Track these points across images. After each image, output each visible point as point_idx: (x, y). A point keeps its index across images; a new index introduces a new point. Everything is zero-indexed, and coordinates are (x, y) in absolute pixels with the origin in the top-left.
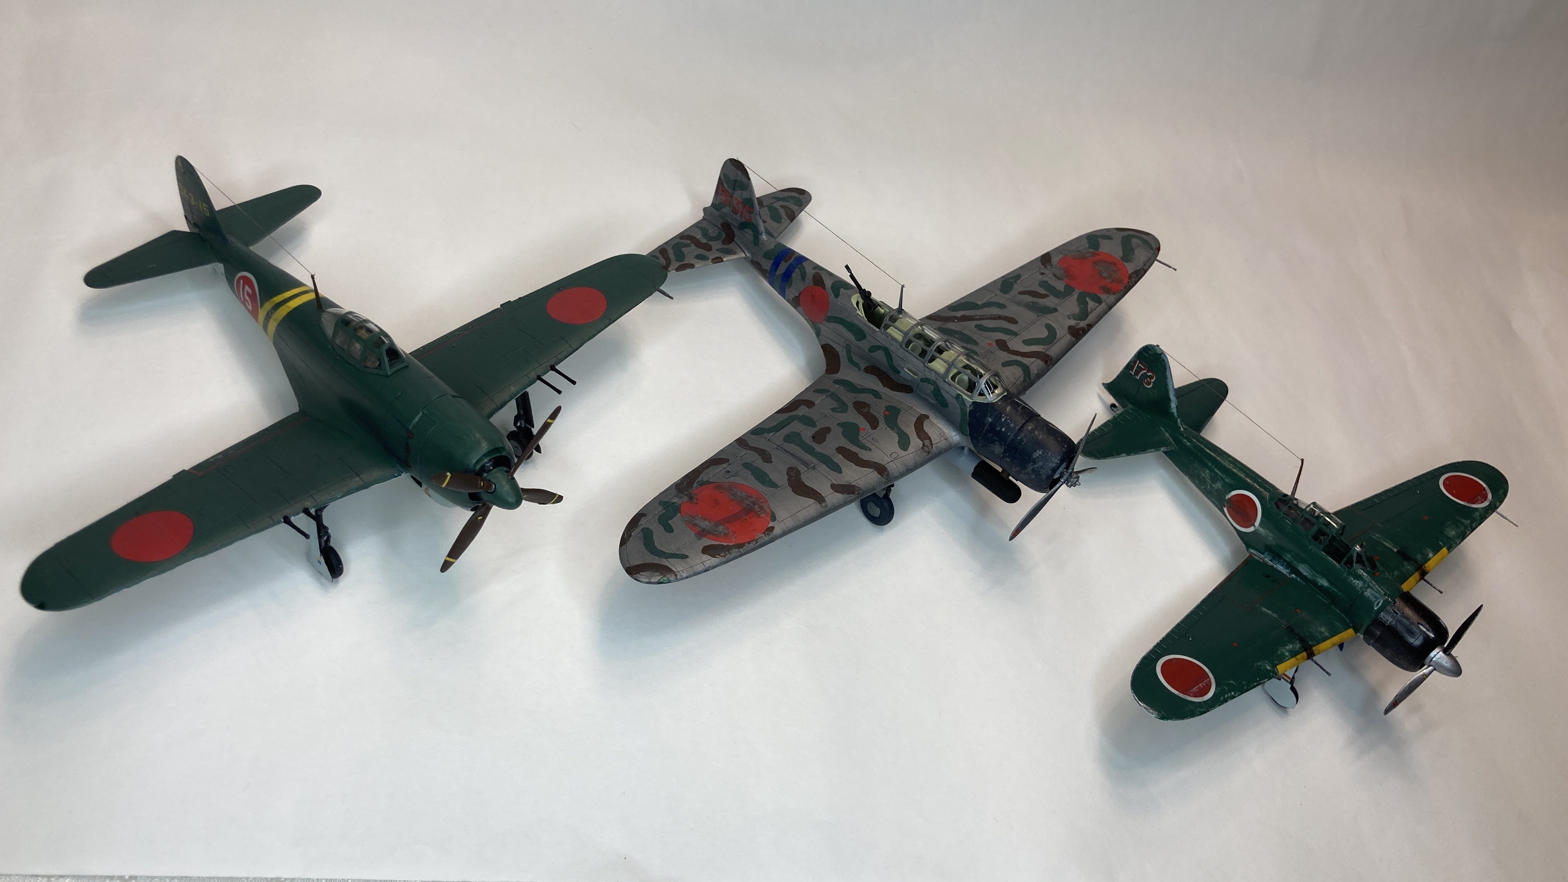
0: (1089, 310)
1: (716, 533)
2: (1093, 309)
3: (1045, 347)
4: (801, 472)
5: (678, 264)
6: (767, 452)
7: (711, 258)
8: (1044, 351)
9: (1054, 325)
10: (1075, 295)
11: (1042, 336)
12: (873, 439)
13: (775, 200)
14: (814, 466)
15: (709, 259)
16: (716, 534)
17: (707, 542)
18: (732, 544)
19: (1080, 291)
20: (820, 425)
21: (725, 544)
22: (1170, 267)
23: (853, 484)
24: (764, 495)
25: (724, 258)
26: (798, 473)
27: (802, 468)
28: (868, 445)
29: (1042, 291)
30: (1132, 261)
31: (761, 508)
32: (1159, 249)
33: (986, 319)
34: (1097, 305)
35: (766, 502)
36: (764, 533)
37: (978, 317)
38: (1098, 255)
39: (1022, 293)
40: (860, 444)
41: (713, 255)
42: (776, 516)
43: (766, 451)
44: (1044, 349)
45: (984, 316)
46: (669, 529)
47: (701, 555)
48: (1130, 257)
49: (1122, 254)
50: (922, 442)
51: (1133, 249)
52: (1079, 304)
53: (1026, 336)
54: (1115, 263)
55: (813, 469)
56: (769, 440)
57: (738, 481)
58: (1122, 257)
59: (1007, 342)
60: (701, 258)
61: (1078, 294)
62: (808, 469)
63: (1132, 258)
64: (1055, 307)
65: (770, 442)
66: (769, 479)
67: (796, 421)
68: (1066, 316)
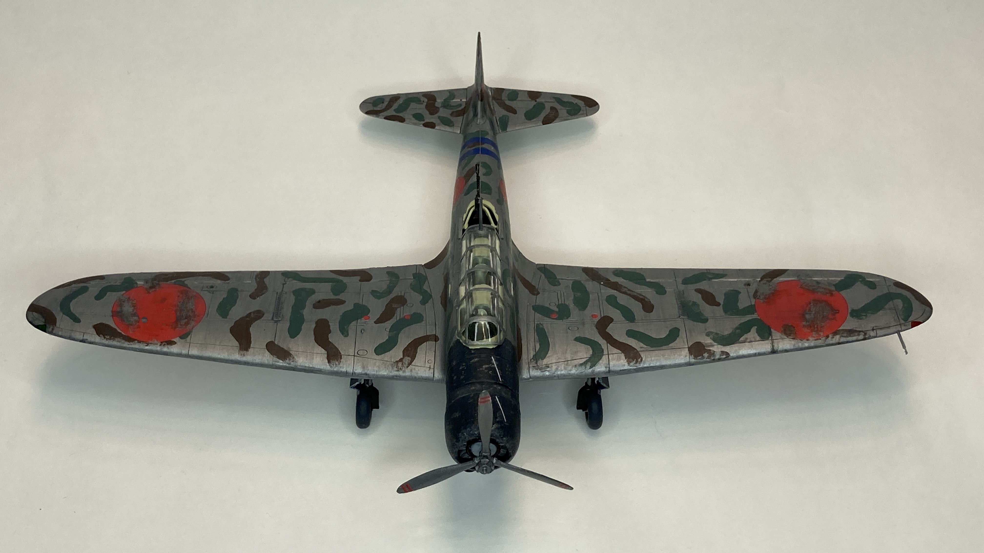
0: (742, 339)
2: (748, 341)
3: (645, 346)
4: (263, 318)
5: (394, 114)
6: (265, 291)
7: (427, 120)
8: (639, 349)
9: (682, 334)
12: (363, 329)
13: (553, 100)
14: (280, 321)
15: (424, 121)
17: (109, 322)
18: (124, 334)
19: (759, 317)
20: (341, 297)
21: (119, 331)
22: (904, 347)
23: (291, 352)
25: (439, 125)
26: (258, 318)
27: (268, 316)
28: (351, 333)
29: (720, 299)
30: (863, 321)
31: (187, 324)
32: (915, 324)
33: (629, 295)
34: (759, 339)
35: (198, 322)
36: (162, 342)
37: (625, 290)
38: (832, 295)
39: (699, 291)
40: (346, 327)
41: (432, 119)
42: (189, 336)
43: (267, 289)
44: (641, 348)
45: (632, 291)
46: (99, 297)
47: (91, 326)
48: (865, 314)
49: (861, 306)
50: (402, 357)
51: (883, 309)
52: (737, 328)
53: (639, 328)
54: (837, 311)
55: (275, 322)
56: (284, 284)
57: (207, 296)
58: (856, 308)
59: (613, 322)
60: (418, 117)
61: (751, 318)
62: (273, 319)
63: (866, 316)
64: (709, 318)
65: (282, 286)
66: (231, 308)
67: (331, 284)
68: (707, 331)
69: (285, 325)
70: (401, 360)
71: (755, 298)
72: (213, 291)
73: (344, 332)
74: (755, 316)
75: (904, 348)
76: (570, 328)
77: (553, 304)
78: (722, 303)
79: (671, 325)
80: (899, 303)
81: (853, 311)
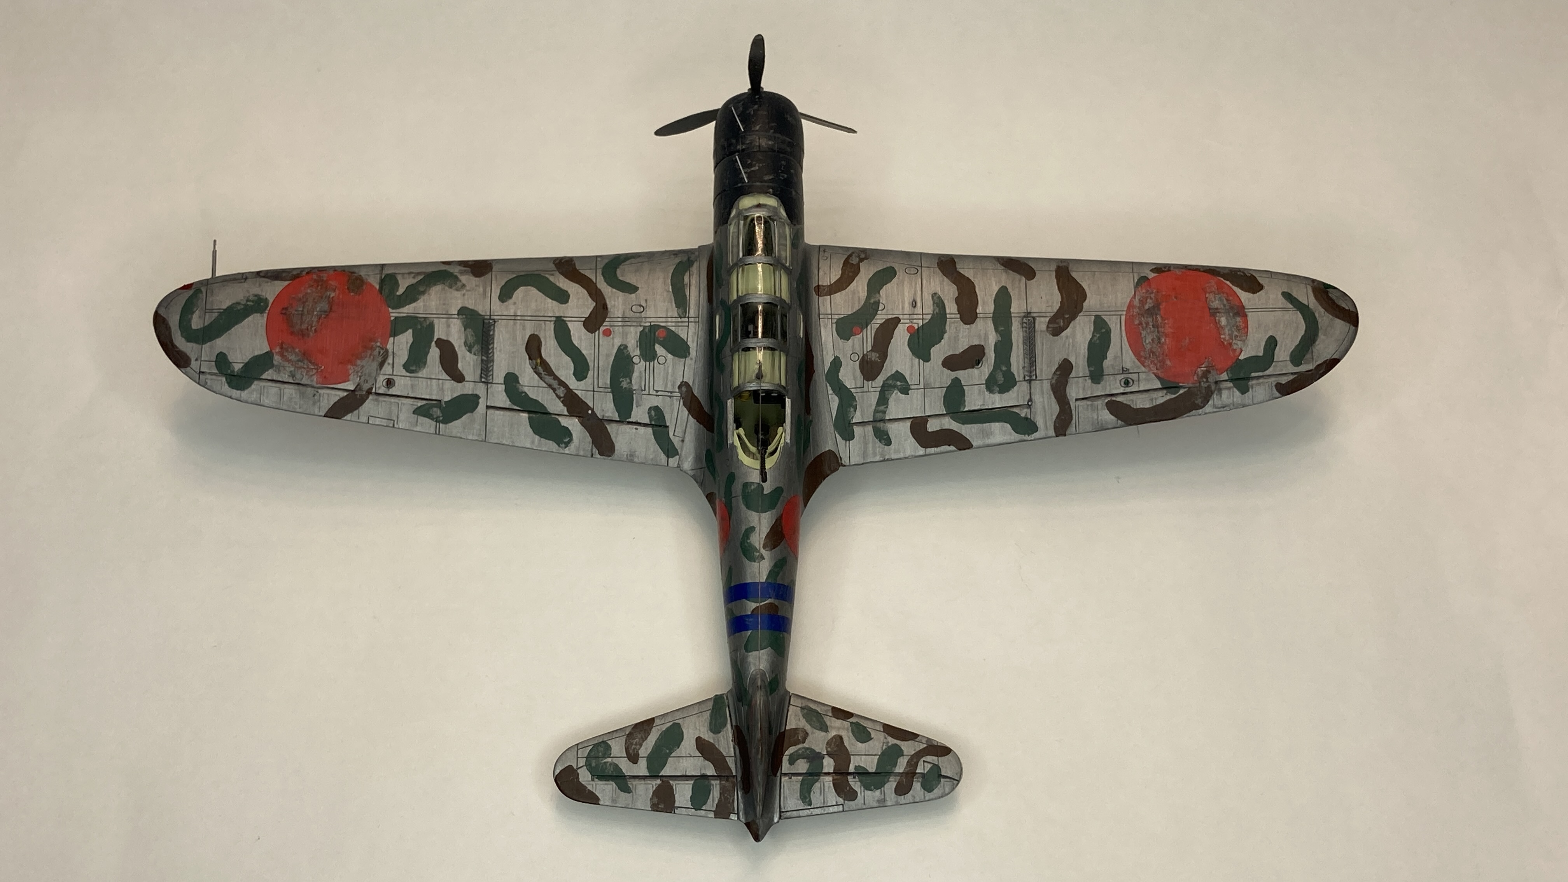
1: (1225, 302)
4: (1047, 319)
6: (1054, 381)
7: (846, 724)
10: (407, 310)
11: (533, 291)
12: (915, 306)
15: (851, 723)
16: (1227, 300)
17: (1244, 296)
19: (390, 310)
22: (213, 253)
24: (1123, 318)
26: (1053, 320)
27: (1041, 324)
29: (434, 353)
30: (256, 296)
34: (399, 277)
37: (561, 391)
39: (459, 378)
40: (937, 310)
41: (838, 727)
43: (1052, 385)
45: (550, 386)
46: (1272, 343)
48: (248, 303)
49: (250, 318)
50: (861, 264)
51: (222, 311)
52: (423, 293)
53: (552, 307)
54: (284, 312)
55: (1030, 313)
56: (1030, 400)
57: (1129, 359)
58: (257, 316)
59: (584, 319)
60: (862, 733)
61: (401, 310)
62: (1034, 318)
63: (248, 300)
64: (456, 316)
65: (1033, 397)
66: (1093, 336)
67: (966, 409)
68: (463, 292)
69: (1016, 308)
70: (861, 260)
71: (387, 351)
72: (1123, 373)
73: (939, 303)
74: (394, 314)
75: (216, 251)
76: (642, 308)
77: (662, 360)
78: (433, 343)
79: (510, 308)
80: (196, 323)
81: (262, 312)
